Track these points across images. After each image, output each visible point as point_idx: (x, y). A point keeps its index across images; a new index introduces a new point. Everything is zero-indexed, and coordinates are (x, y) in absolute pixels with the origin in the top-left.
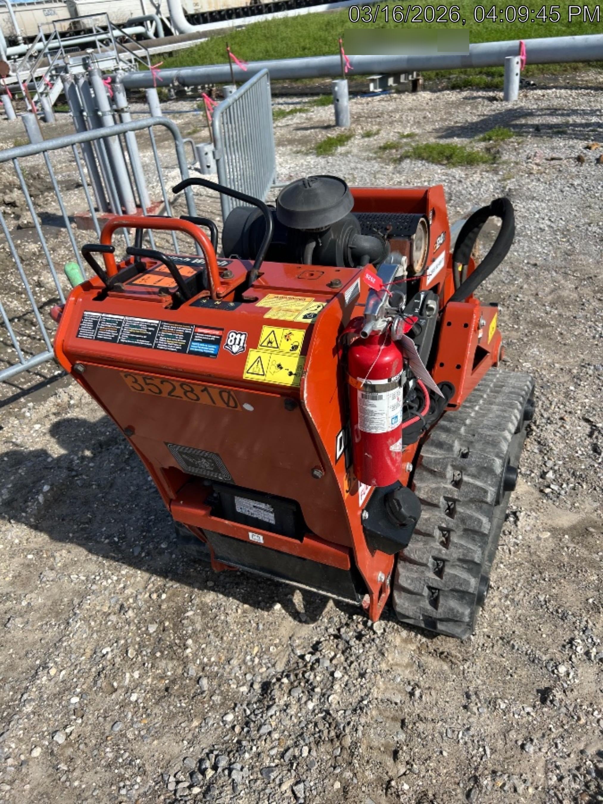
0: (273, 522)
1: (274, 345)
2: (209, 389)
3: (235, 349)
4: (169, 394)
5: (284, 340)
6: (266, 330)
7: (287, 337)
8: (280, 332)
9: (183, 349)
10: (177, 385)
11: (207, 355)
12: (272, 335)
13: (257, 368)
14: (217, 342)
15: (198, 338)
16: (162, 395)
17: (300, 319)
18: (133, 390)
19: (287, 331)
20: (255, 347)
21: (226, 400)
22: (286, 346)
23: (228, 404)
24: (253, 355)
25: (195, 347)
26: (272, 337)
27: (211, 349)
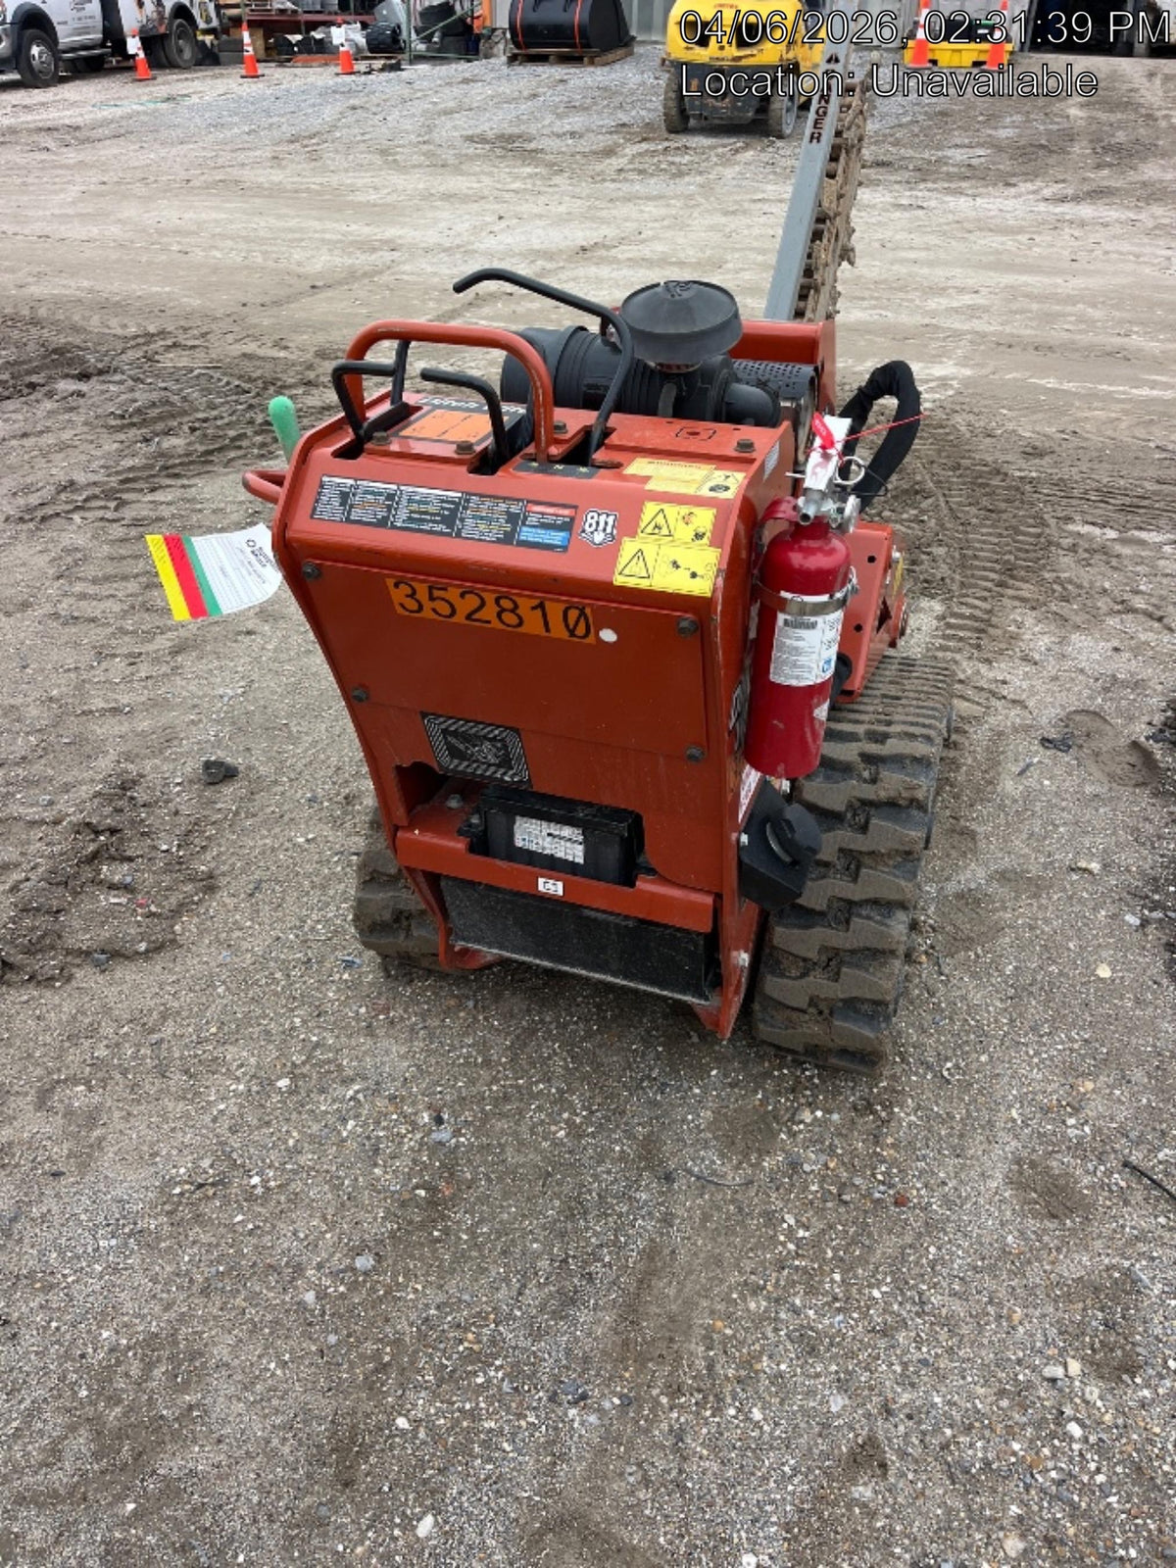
0: (580, 860)
1: (665, 531)
2: (547, 604)
3: (599, 537)
4: (469, 617)
5: (681, 524)
6: (650, 509)
7: (686, 520)
8: (673, 511)
9: (508, 539)
10: (490, 598)
11: (550, 547)
12: (661, 515)
13: (636, 568)
14: (568, 526)
15: (533, 520)
16: (454, 620)
17: (705, 492)
18: (400, 610)
19: (684, 510)
20: (633, 534)
21: (571, 624)
22: (685, 533)
23: (572, 633)
24: (629, 547)
25: (527, 534)
26: (660, 520)
27: (557, 538)
